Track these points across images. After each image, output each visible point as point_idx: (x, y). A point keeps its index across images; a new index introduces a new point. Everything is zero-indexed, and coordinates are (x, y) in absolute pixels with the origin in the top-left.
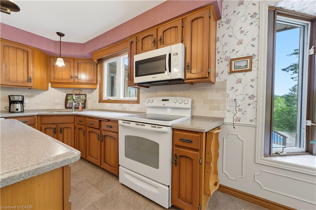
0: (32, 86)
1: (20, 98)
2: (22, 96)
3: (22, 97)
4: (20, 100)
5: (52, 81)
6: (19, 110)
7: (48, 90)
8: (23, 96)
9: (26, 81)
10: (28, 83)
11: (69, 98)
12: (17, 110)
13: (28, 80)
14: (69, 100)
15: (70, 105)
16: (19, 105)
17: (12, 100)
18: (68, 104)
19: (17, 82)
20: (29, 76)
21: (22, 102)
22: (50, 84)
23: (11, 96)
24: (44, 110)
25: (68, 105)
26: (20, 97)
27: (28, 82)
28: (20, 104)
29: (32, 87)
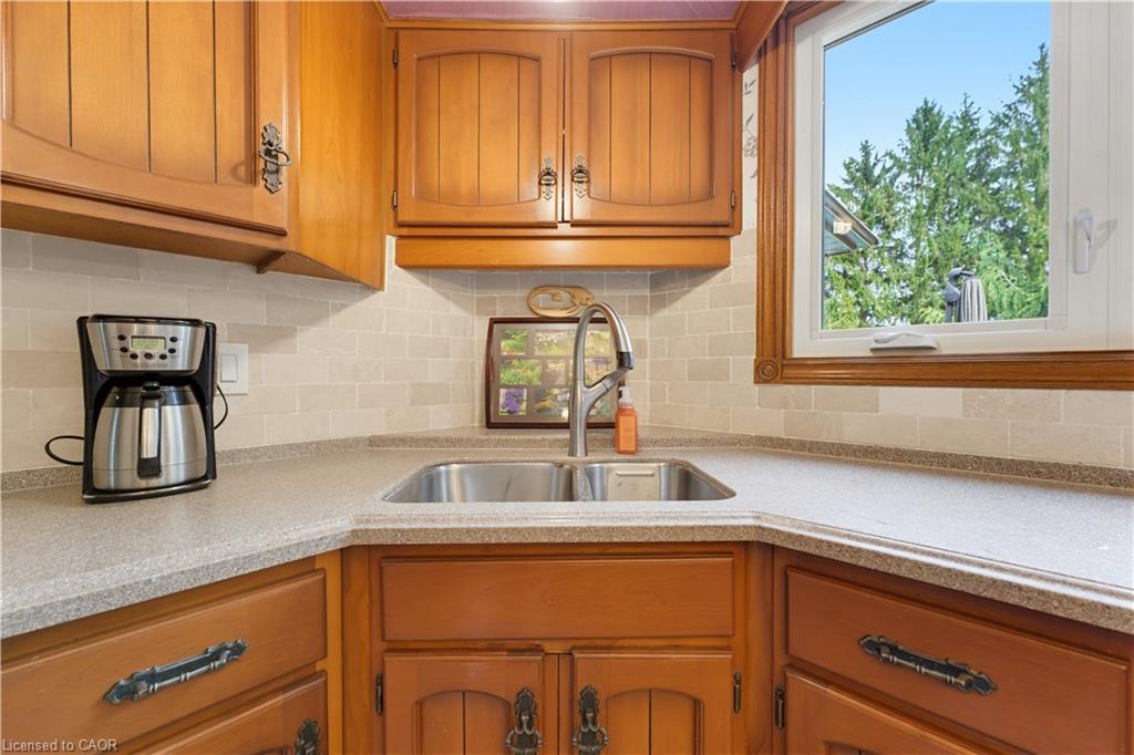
0: (281, 222)
1: (182, 346)
2: (195, 323)
3: (202, 331)
4: (180, 363)
5: (407, 215)
6: (175, 469)
7: (381, 287)
8: (211, 331)
9: (234, 170)
10: (248, 188)
11: (505, 346)
12: (150, 467)
13: (253, 156)
14: (507, 361)
15: (519, 402)
16: (174, 414)
17: (103, 364)
18: (503, 391)
19: (149, 162)
20: (264, 120)
21: (197, 386)
22: (391, 242)
23: (99, 318)
24: (357, 441)
25: (502, 400)
26: (184, 332)
27: (254, 182)
28: (184, 401)
29: (281, 233)
